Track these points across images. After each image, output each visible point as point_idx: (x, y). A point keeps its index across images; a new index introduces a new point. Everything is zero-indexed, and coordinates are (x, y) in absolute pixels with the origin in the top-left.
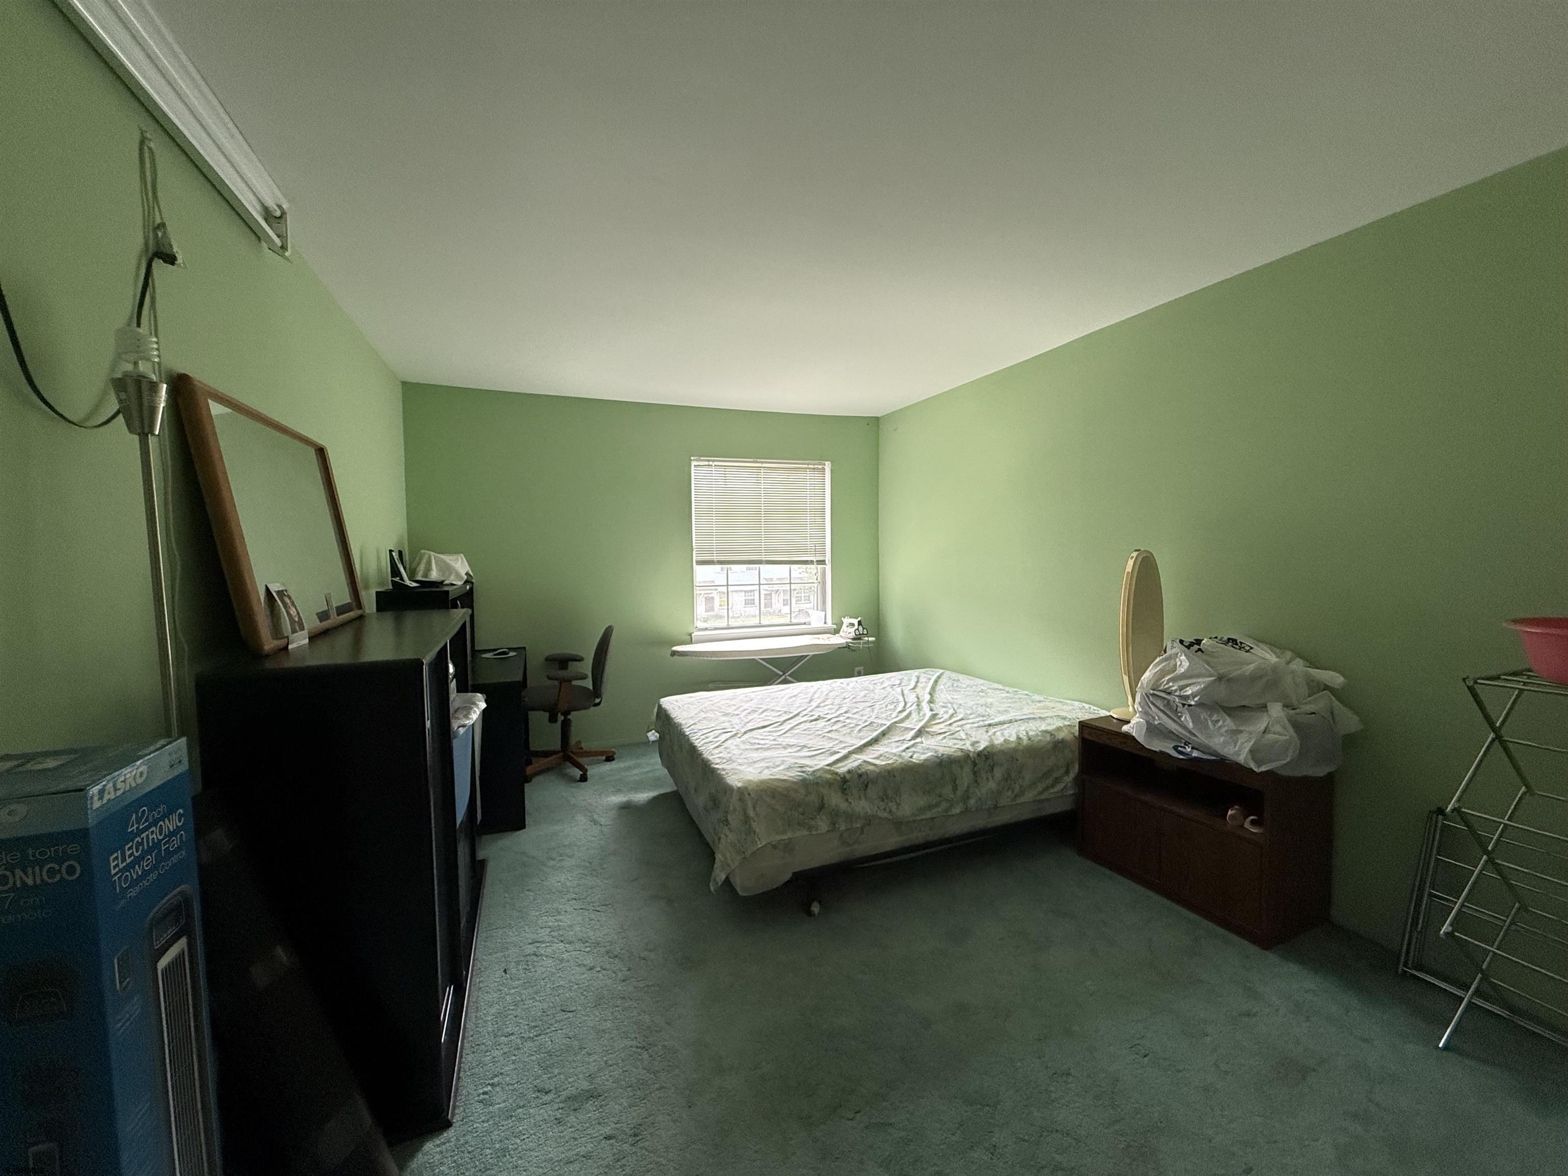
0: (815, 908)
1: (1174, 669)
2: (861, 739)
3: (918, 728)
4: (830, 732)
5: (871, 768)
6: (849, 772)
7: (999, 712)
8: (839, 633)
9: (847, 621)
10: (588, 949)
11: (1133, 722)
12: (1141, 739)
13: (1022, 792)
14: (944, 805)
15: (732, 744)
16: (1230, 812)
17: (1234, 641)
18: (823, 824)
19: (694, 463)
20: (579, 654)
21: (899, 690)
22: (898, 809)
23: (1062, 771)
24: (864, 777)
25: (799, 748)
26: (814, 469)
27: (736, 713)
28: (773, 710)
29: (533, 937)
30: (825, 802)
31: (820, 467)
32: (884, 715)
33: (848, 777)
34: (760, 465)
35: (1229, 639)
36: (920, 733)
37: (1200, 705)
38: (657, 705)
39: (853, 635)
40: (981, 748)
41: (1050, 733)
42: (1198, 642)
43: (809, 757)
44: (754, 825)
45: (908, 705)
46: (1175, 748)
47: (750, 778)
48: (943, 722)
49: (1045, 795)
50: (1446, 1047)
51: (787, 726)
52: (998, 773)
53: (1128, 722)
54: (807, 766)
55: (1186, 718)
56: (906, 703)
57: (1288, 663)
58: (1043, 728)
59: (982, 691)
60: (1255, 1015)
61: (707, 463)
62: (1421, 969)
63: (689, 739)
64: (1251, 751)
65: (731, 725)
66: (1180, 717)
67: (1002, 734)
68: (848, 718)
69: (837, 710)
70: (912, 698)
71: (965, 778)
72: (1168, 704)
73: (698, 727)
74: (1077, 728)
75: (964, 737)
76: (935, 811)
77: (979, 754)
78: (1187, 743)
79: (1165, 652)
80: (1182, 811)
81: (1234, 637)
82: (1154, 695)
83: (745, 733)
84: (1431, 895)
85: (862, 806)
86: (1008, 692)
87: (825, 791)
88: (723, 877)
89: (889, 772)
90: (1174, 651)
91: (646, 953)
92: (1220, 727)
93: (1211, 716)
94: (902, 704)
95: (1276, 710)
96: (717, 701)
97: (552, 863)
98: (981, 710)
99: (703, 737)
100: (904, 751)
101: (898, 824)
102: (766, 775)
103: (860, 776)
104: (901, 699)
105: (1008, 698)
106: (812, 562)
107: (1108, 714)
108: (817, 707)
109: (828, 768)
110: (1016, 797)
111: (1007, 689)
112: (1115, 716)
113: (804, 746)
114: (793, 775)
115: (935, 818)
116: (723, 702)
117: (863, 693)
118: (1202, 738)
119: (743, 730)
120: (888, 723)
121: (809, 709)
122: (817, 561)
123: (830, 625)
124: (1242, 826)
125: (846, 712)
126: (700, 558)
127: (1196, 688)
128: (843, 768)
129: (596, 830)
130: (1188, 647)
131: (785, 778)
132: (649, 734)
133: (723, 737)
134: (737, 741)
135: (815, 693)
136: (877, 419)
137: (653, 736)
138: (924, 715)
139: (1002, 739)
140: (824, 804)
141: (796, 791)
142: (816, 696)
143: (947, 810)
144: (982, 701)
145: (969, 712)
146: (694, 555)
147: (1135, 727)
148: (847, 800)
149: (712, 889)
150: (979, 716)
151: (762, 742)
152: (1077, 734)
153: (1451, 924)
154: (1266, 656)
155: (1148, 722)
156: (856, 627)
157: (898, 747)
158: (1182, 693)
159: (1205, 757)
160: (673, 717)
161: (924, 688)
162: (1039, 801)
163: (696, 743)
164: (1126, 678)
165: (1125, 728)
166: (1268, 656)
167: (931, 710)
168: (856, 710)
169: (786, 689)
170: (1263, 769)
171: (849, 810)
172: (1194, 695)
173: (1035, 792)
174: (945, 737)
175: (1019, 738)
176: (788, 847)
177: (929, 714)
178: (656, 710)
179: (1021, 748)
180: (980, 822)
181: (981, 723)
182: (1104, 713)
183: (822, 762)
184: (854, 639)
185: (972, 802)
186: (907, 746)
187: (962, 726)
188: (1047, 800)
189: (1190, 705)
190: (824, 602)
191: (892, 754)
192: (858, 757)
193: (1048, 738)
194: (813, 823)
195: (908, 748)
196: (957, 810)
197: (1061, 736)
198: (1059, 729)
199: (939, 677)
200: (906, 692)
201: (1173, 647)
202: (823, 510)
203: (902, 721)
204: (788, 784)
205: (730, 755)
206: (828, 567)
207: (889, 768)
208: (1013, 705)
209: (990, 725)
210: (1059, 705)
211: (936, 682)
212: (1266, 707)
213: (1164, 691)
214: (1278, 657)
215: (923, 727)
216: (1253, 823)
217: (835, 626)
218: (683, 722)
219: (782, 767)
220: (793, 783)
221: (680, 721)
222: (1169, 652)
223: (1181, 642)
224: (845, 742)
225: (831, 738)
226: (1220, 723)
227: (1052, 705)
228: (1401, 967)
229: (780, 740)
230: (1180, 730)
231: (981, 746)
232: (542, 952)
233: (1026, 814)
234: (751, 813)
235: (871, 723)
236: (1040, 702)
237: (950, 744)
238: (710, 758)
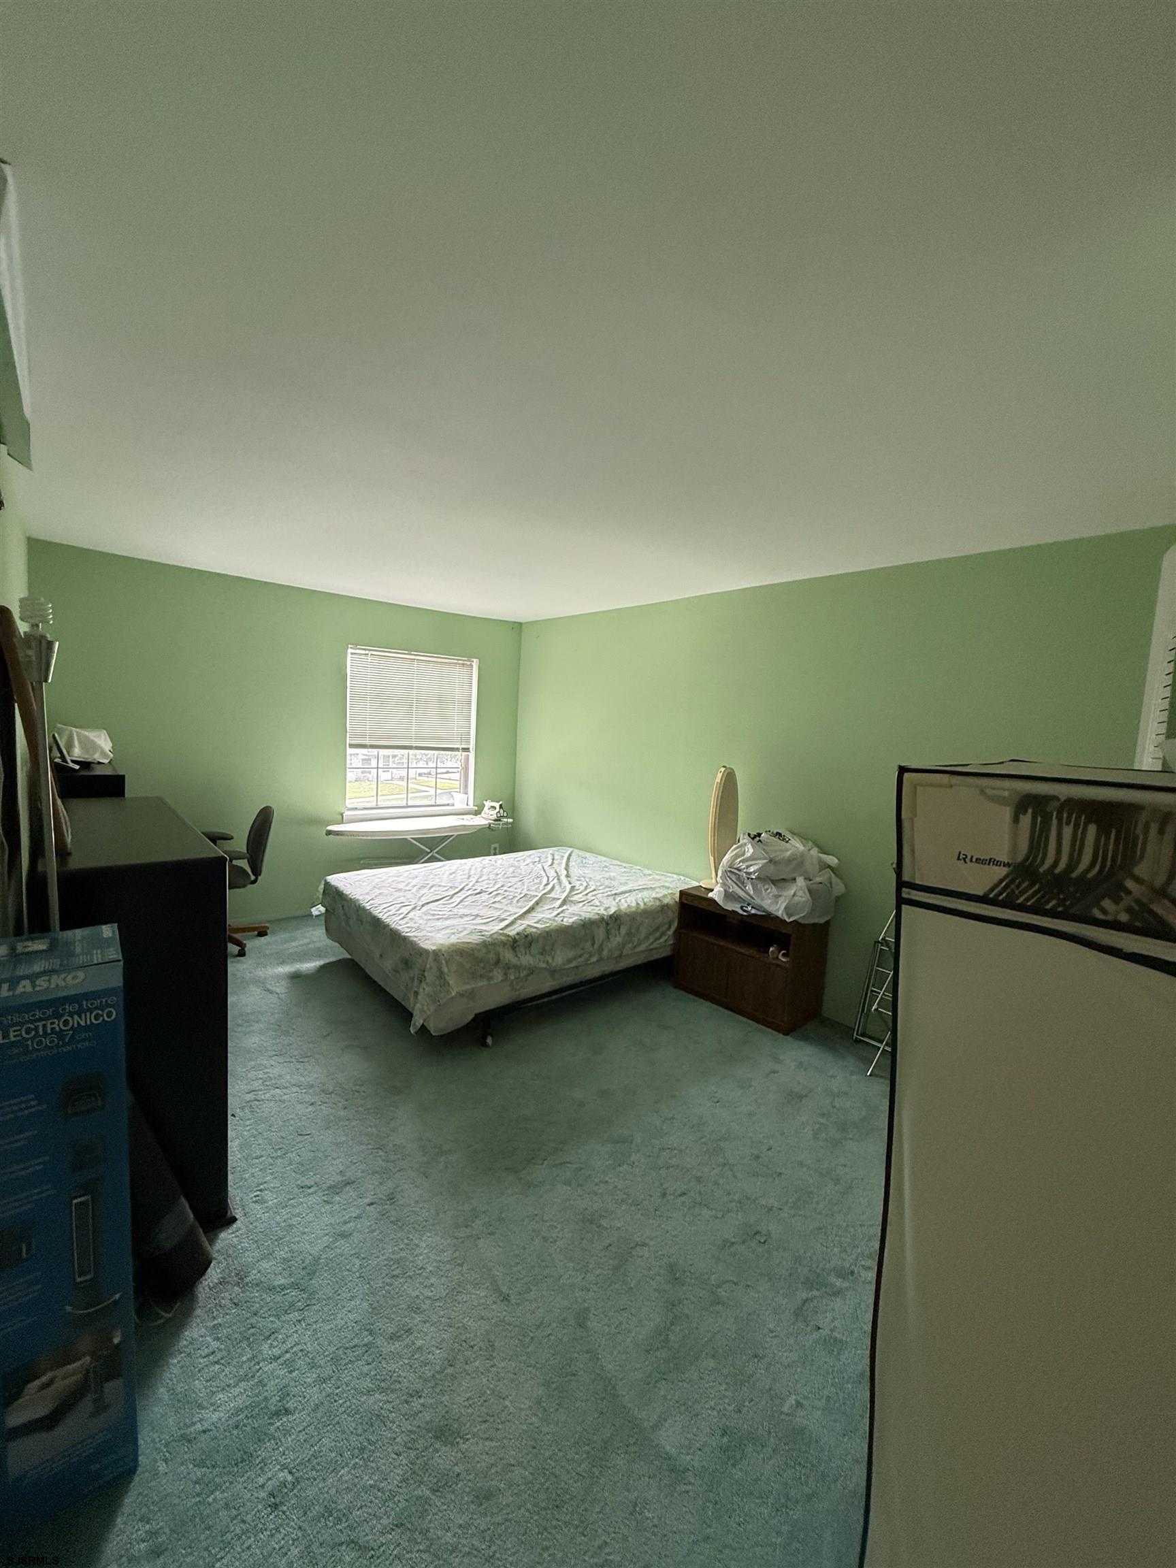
0: (489, 1040)
1: (744, 854)
2: (521, 908)
3: (563, 897)
4: (494, 903)
5: (534, 930)
6: (518, 934)
7: (621, 884)
8: (480, 814)
9: (488, 804)
10: (304, 1091)
11: (715, 890)
12: (721, 903)
13: (639, 944)
14: (586, 956)
15: (415, 915)
16: (771, 949)
17: (780, 834)
18: (498, 975)
19: (350, 651)
20: (229, 833)
21: (540, 866)
22: (553, 961)
23: (667, 926)
24: (530, 938)
25: (474, 917)
26: (463, 664)
27: (407, 888)
28: (440, 886)
29: (249, 1087)
30: (501, 958)
31: (469, 663)
32: (533, 888)
33: (517, 937)
34: (413, 657)
35: (777, 833)
36: (564, 902)
37: (758, 878)
38: (323, 883)
39: (494, 817)
40: (611, 913)
41: (659, 899)
42: (759, 835)
43: (485, 923)
44: (448, 978)
45: (551, 880)
46: (742, 908)
47: (441, 942)
48: (581, 893)
49: (655, 945)
50: (870, 1075)
51: (457, 899)
52: (623, 930)
53: (712, 890)
54: (485, 931)
55: (749, 888)
56: (548, 877)
57: (809, 850)
58: (654, 895)
59: (606, 867)
60: (778, 1072)
61: (363, 652)
62: (863, 1035)
63: (370, 913)
64: (785, 908)
65: (408, 899)
66: (745, 887)
67: (626, 901)
68: (506, 891)
69: (494, 885)
70: (552, 874)
71: (600, 934)
72: (739, 877)
73: (376, 902)
74: (678, 895)
75: (599, 904)
76: (579, 960)
77: (611, 916)
78: (749, 904)
79: (739, 841)
80: (742, 950)
81: (780, 832)
82: (730, 871)
83: (423, 906)
84: (872, 991)
85: (527, 960)
86: (625, 867)
87: (500, 949)
88: (421, 1022)
89: (547, 932)
90: (745, 841)
91: (358, 1087)
92: (770, 893)
93: (764, 886)
94: (545, 879)
95: (800, 881)
96: (384, 878)
97: (240, 1029)
98: (607, 883)
99: (385, 910)
100: (556, 916)
101: (553, 972)
102: (454, 939)
103: (526, 936)
104: (544, 874)
105: (624, 872)
106: (457, 749)
107: (697, 884)
108: (477, 882)
109: (501, 932)
110: (635, 947)
111: (624, 865)
112: (703, 886)
113: (477, 916)
114: (475, 939)
115: (580, 966)
116: (391, 879)
117: (511, 870)
118: (758, 901)
119: (421, 903)
120: (540, 895)
121: (471, 884)
122: (463, 749)
123: (471, 807)
124: (777, 958)
125: (502, 886)
126: (354, 742)
127: (756, 867)
128: (512, 932)
129: (273, 999)
130: (753, 839)
131: (469, 941)
132: (313, 910)
133: (405, 910)
134: (417, 913)
135: (470, 869)
136: (520, 624)
137: (318, 910)
138: (565, 887)
139: (626, 905)
140: (499, 960)
141: (479, 951)
142: (472, 872)
143: (588, 960)
144: (607, 875)
145: (599, 884)
146: (348, 738)
147: (716, 895)
148: (517, 956)
149: (412, 1032)
150: (606, 887)
151: (441, 913)
152: (678, 900)
153: (878, 1004)
154: (797, 845)
155: (725, 891)
156: (498, 810)
157: (551, 913)
158: (748, 871)
159: (759, 913)
160: (348, 893)
161: (560, 864)
162: (651, 950)
163: (380, 916)
164: (712, 859)
165: (710, 895)
166: (798, 845)
167: (570, 883)
168: (509, 885)
169: (444, 866)
170: (791, 919)
171: (518, 963)
172: (755, 872)
173: (647, 944)
174: (584, 905)
175: (638, 904)
176: (471, 995)
177: (568, 887)
178: (322, 886)
179: (639, 911)
180: (608, 968)
181: (609, 893)
182: (695, 884)
183: (496, 928)
184: (495, 820)
185: (605, 953)
186: (557, 912)
187: (595, 895)
188: (656, 949)
189: (752, 879)
190: (466, 786)
191: (548, 919)
192: (523, 922)
193: (658, 903)
194: (491, 974)
195: (558, 914)
196: (594, 959)
197: (666, 901)
198: (665, 896)
199: (570, 855)
200: (546, 868)
201: (744, 839)
202: (469, 703)
203: (549, 892)
204: (471, 946)
205: (417, 925)
206: (472, 755)
207: (547, 930)
208: (631, 878)
209: (616, 894)
210: (663, 877)
211: (568, 859)
212: (795, 879)
213: (737, 869)
214: (804, 846)
215: (567, 897)
216: (784, 955)
217: (476, 808)
218: (361, 898)
219: (465, 933)
220: (477, 944)
221: (357, 897)
222: (741, 842)
223: (749, 835)
224: (509, 911)
225: (496, 908)
226: (769, 891)
227: (658, 877)
228: (855, 1035)
229: (455, 910)
230: (744, 894)
231: (612, 911)
232: (263, 1097)
233: (640, 960)
234: (445, 970)
235: (526, 895)
236: (650, 875)
237: (590, 910)
238: (399, 928)
